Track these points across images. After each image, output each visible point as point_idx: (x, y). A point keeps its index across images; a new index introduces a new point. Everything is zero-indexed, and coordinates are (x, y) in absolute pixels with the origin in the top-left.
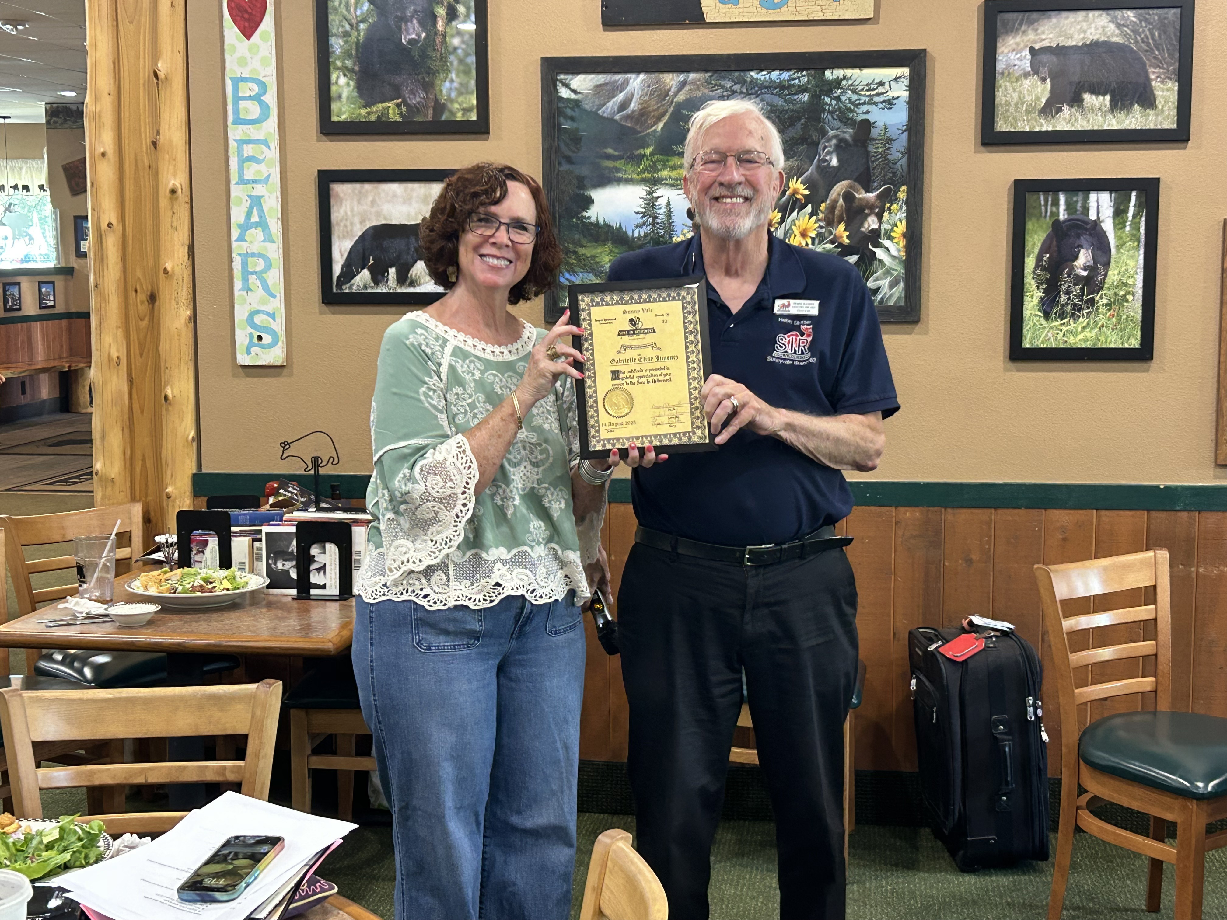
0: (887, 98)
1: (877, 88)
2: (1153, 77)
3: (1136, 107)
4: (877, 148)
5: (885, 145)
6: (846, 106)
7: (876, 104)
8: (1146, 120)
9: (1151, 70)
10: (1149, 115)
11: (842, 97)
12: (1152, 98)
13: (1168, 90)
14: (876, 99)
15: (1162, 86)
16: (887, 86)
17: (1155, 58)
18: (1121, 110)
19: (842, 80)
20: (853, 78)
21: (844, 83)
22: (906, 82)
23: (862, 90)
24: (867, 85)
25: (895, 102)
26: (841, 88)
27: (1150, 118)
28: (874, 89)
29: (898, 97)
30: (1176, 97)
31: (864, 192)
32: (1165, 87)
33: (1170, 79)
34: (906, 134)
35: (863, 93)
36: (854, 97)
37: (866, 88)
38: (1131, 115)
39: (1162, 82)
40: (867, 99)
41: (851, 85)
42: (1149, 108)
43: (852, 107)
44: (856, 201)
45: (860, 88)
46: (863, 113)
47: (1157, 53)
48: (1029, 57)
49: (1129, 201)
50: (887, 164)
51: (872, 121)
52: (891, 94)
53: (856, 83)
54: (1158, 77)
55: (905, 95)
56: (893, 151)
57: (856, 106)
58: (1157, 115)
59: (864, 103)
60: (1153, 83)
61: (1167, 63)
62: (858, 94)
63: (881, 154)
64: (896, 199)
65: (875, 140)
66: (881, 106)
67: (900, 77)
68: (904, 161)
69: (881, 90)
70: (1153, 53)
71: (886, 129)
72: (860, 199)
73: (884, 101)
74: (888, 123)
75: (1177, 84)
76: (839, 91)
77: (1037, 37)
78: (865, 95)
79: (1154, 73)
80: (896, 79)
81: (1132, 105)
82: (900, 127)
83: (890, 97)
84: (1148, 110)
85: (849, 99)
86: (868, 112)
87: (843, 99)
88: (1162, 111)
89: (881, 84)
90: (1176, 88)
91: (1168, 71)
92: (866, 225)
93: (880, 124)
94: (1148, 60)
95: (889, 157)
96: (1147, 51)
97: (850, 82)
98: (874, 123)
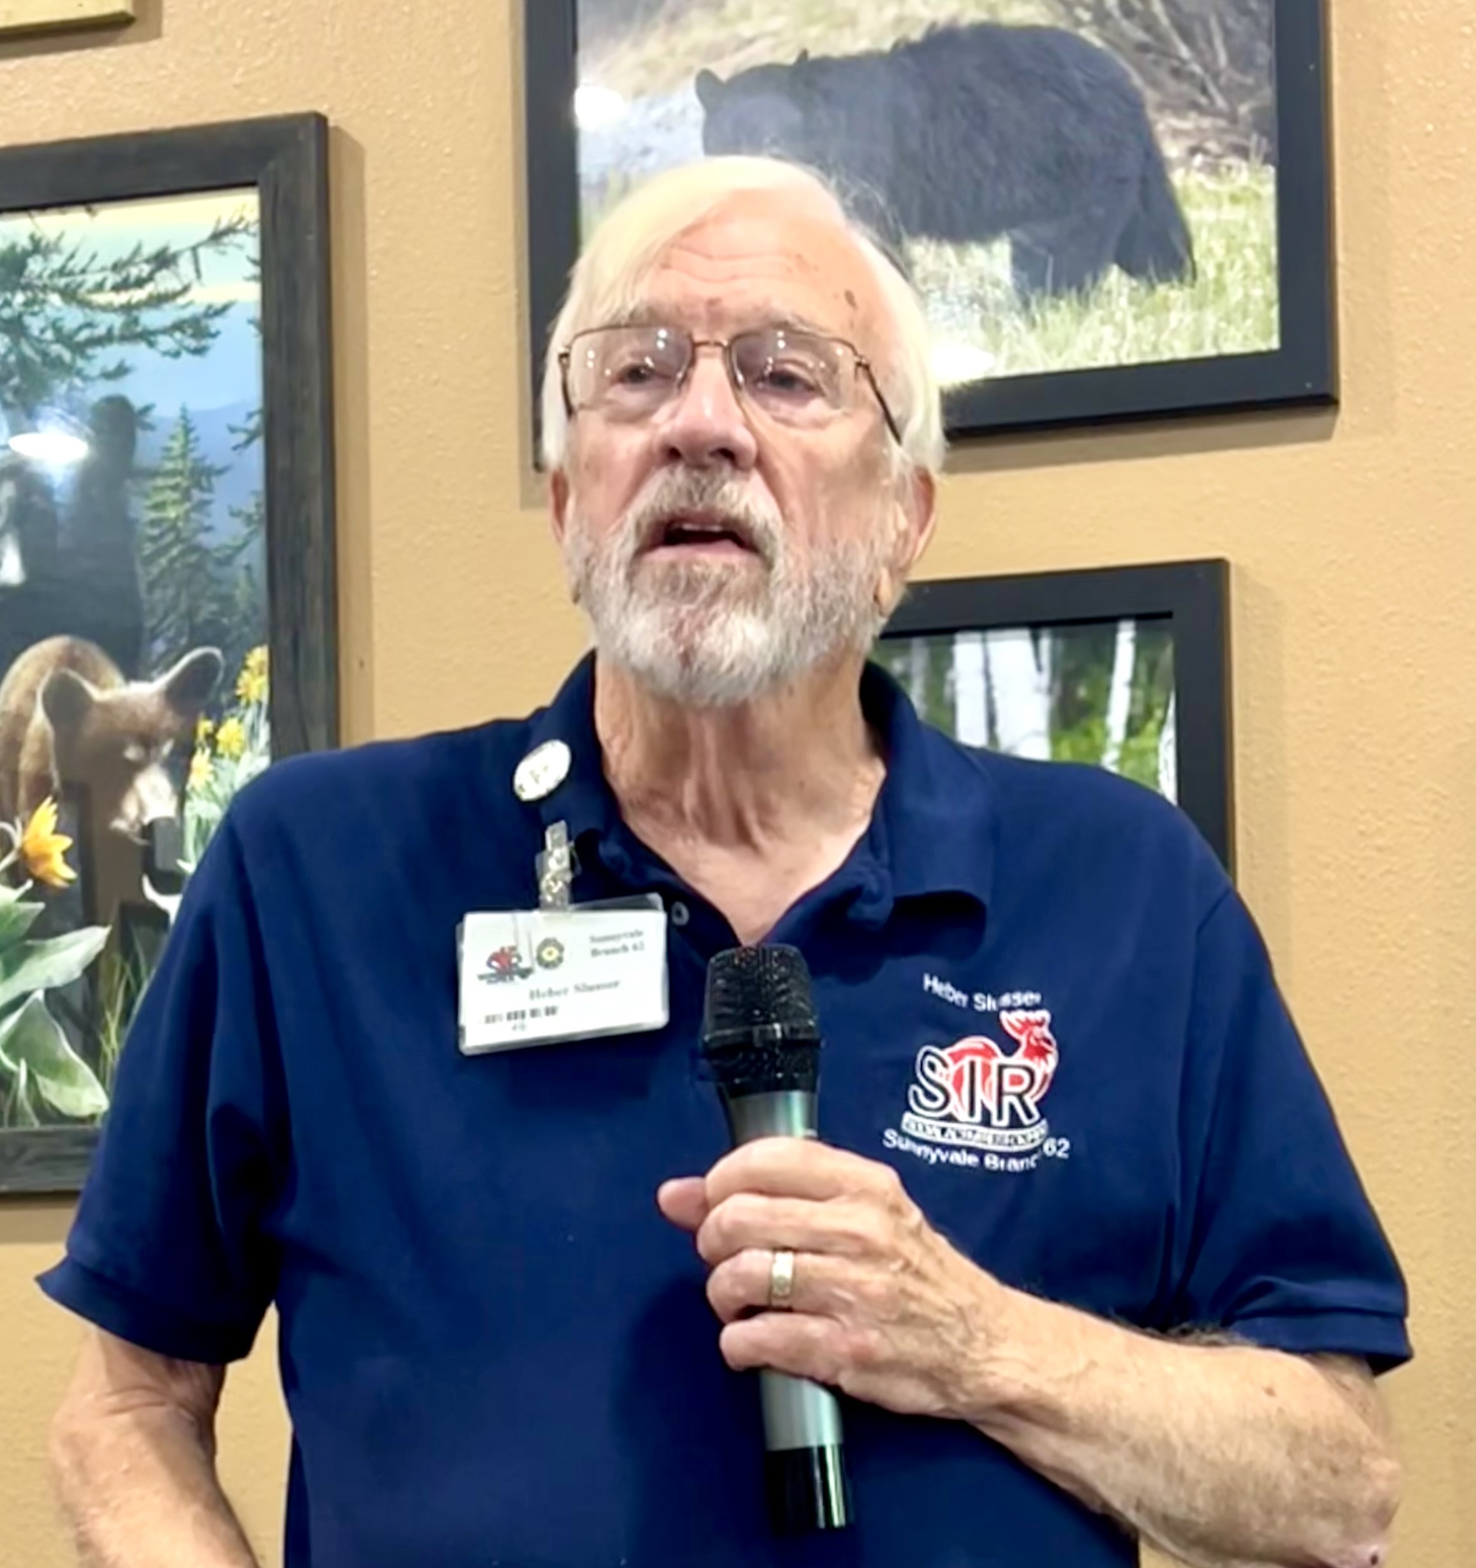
0: (186, 314)
1: (150, 278)
2: (1172, 150)
3: (1114, 277)
4: (160, 506)
5: (186, 496)
6: (45, 354)
7: (147, 337)
8: (1159, 330)
9: (1163, 124)
10: (1166, 307)
11: (28, 320)
12: (1176, 238)
13: (1234, 199)
14: (150, 319)
15: (1211, 184)
16: (185, 264)
17: (1176, 73)
18: (1056, 293)
19: (27, 254)
20: (67, 246)
21: (35, 265)
22: (250, 245)
23: (99, 287)
24: (116, 267)
25: (215, 324)
26: (25, 288)
27: (1174, 317)
28: (140, 283)
29: (225, 308)
30: (1272, 225)
31: (117, 678)
32: (1225, 189)
33: (1242, 152)
34: (258, 445)
35: (100, 298)
36: (72, 318)
37: (112, 279)
38: (1097, 314)
39: (1213, 169)
40: (117, 321)
41: (62, 272)
42: (1164, 278)
43: (67, 356)
44: (95, 715)
45: (91, 280)
46: (108, 376)
47: (1184, 51)
48: (697, 113)
49: (1108, 663)
50: (198, 567)
51: (137, 403)
52: (200, 298)
53: (77, 264)
54: (1193, 151)
55: (248, 295)
56: (218, 515)
57: (79, 349)
58: (1200, 306)
59: (107, 339)
60: (1177, 177)
61: (1225, 91)
62: (85, 304)
63: (173, 527)
64: (235, 701)
65: (154, 474)
66: (165, 342)
67: (231, 230)
68: (255, 553)
69: (165, 282)
70: (1168, 53)
71: (187, 430)
72: (106, 707)
73: (178, 326)
74: (193, 406)
75: (1271, 170)
76: (20, 298)
77: (723, 34)
78: (107, 308)
79: (1176, 134)
80: (217, 237)
81: (1097, 269)
82: (239, 421)
83: (198, 309)
84: (1162, 289)
85: (55, 326)
86: (121, 371)
87: (34, 324)
88: (1220, 288)
89: (163, 260)
90: (1269, 190)
91: (1233, 118)
92: (130, 808)
93: (166, 411)
94: (1154, 84)
95: (205, 539)
96: (1143, 48)
97: (57, 261)
98: (147, 409)
